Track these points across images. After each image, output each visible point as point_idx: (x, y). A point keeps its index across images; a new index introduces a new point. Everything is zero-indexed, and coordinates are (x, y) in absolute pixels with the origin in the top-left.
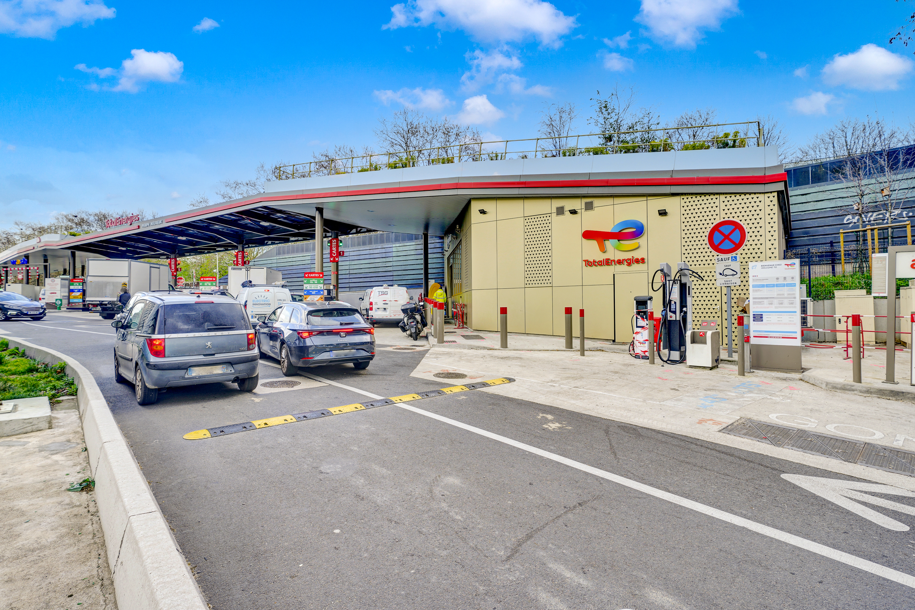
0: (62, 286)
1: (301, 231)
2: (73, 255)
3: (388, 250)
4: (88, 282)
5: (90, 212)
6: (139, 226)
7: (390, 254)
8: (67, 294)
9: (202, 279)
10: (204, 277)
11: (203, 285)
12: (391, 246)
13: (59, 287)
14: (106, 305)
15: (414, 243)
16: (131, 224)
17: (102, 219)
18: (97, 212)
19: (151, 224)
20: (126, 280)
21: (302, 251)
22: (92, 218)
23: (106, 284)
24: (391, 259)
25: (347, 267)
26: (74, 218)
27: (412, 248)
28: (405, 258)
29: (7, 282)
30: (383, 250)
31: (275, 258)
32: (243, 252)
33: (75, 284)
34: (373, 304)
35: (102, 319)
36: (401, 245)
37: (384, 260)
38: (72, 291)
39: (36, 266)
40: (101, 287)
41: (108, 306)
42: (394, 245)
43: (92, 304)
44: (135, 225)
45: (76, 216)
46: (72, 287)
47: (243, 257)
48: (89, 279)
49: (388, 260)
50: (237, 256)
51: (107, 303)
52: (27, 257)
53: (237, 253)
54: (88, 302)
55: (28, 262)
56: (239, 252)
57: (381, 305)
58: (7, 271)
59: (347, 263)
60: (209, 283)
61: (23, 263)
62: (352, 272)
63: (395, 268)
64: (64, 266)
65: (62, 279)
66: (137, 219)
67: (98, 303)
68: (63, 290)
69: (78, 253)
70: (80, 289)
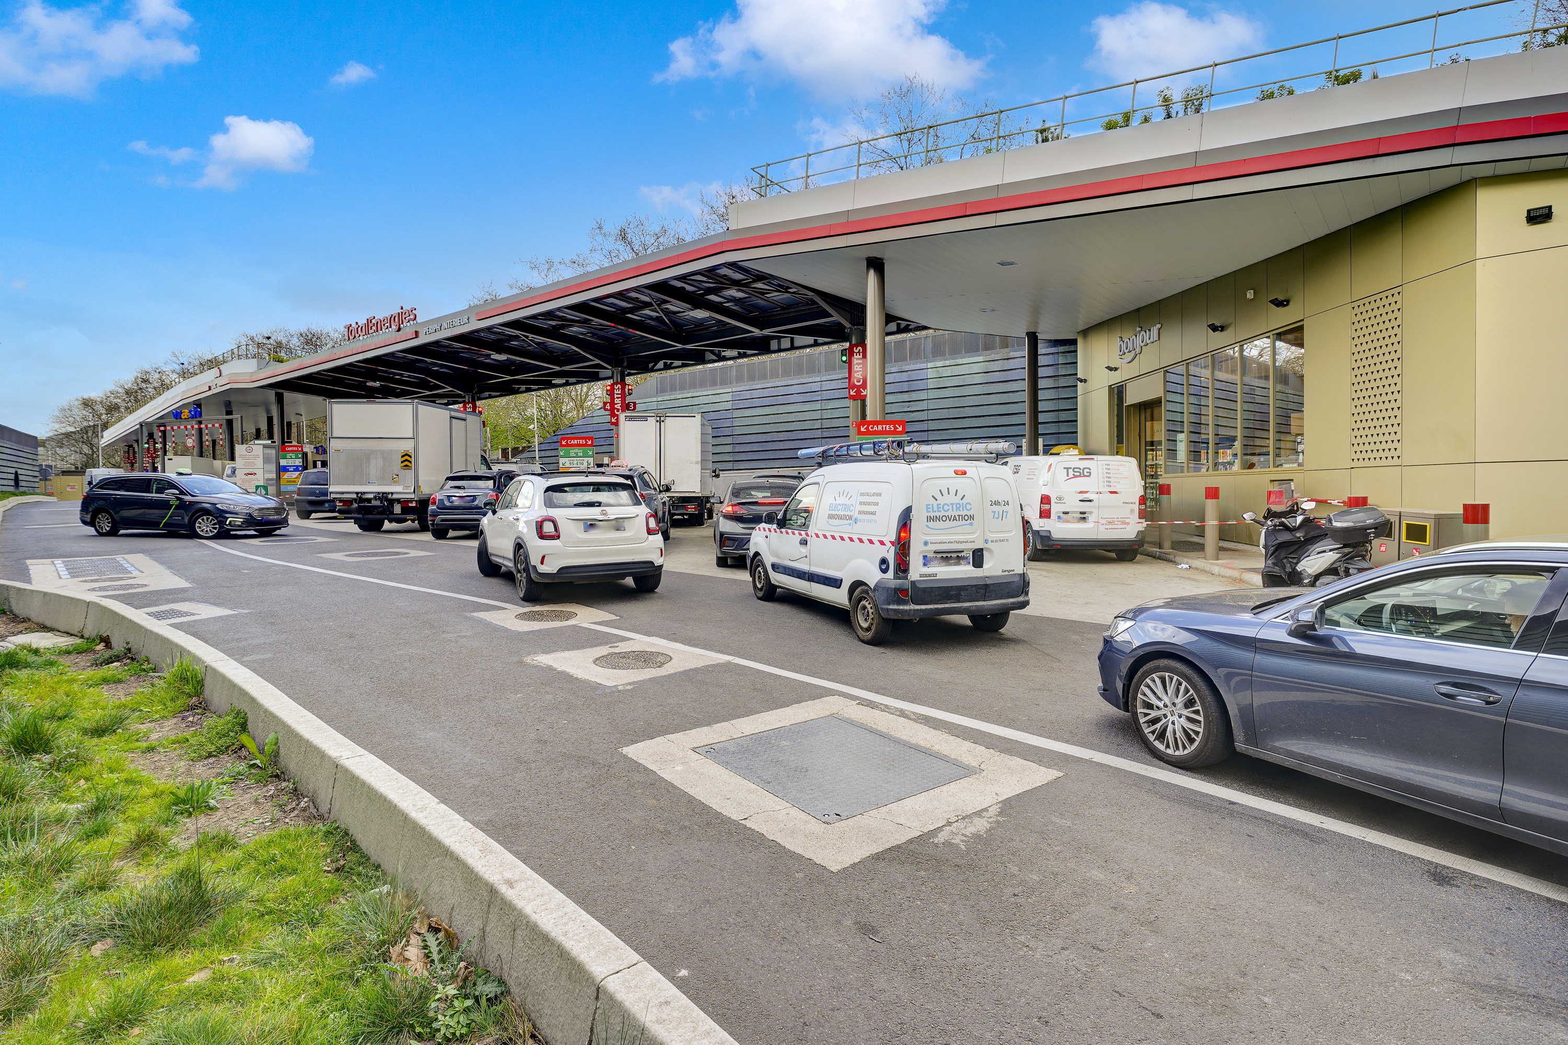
0: (266, 460)
1: (689, 347)
2: (280, 399)
3: (914, 376)
4: (332, 451)
5: (293, 331)
6: (416, 333)
7: (921, 385)
8: (274, 476)
9: (564, 443)
10: (568, 439)
11: (567, 456)
12: (923, 366)
13: (259, 462)
14: (369, 500)
15: (981, 359)
16: (399, 330)
17: (312, 341)
18: (303, 329)
19: (445, 325)
20: (408, 446)
21: (713, 384)
22: (295, 342)
23: (368, 456)
24: (923, 395)
25: (816, 415)
26: (265, 341)
27: (976, 368)
28: (958, 392)
29: (165, 454)
30: (904, 377)
31: (655, 399)
32: (623, 383)
33: (288, 455)
34: (1053, 500)
35: (359, 531)
36: (948, 363)
37: (906, 397)
38: (285, 469)
39: (214, 423)
40: (359, 462)
41: (374, 503)
42: (930, 365)
43: (341, 501)
44: (408, 330)
45: (269, 338)
46: (283, 462)
47: (623, 397)
48: (334, 445)
49: (914, 396)
50: (611, 393)
51: (371, 496)
52: (198, 404)
53: (612, 386)
54: (333, 496)
55: (201, 416)
56: (617, 383)
57: (1073, 505)
58: (164, 432)
59: (817, 406)
60: (579, 451)
61: (193, 417)
62: (827, 424)
63: (932, 415)
64: (256, 423)
65: (265, 446)
66: (412, 317)
67: (354, 496)
68: (268, 467)
69: (288, 396)
70: (297, 466)
